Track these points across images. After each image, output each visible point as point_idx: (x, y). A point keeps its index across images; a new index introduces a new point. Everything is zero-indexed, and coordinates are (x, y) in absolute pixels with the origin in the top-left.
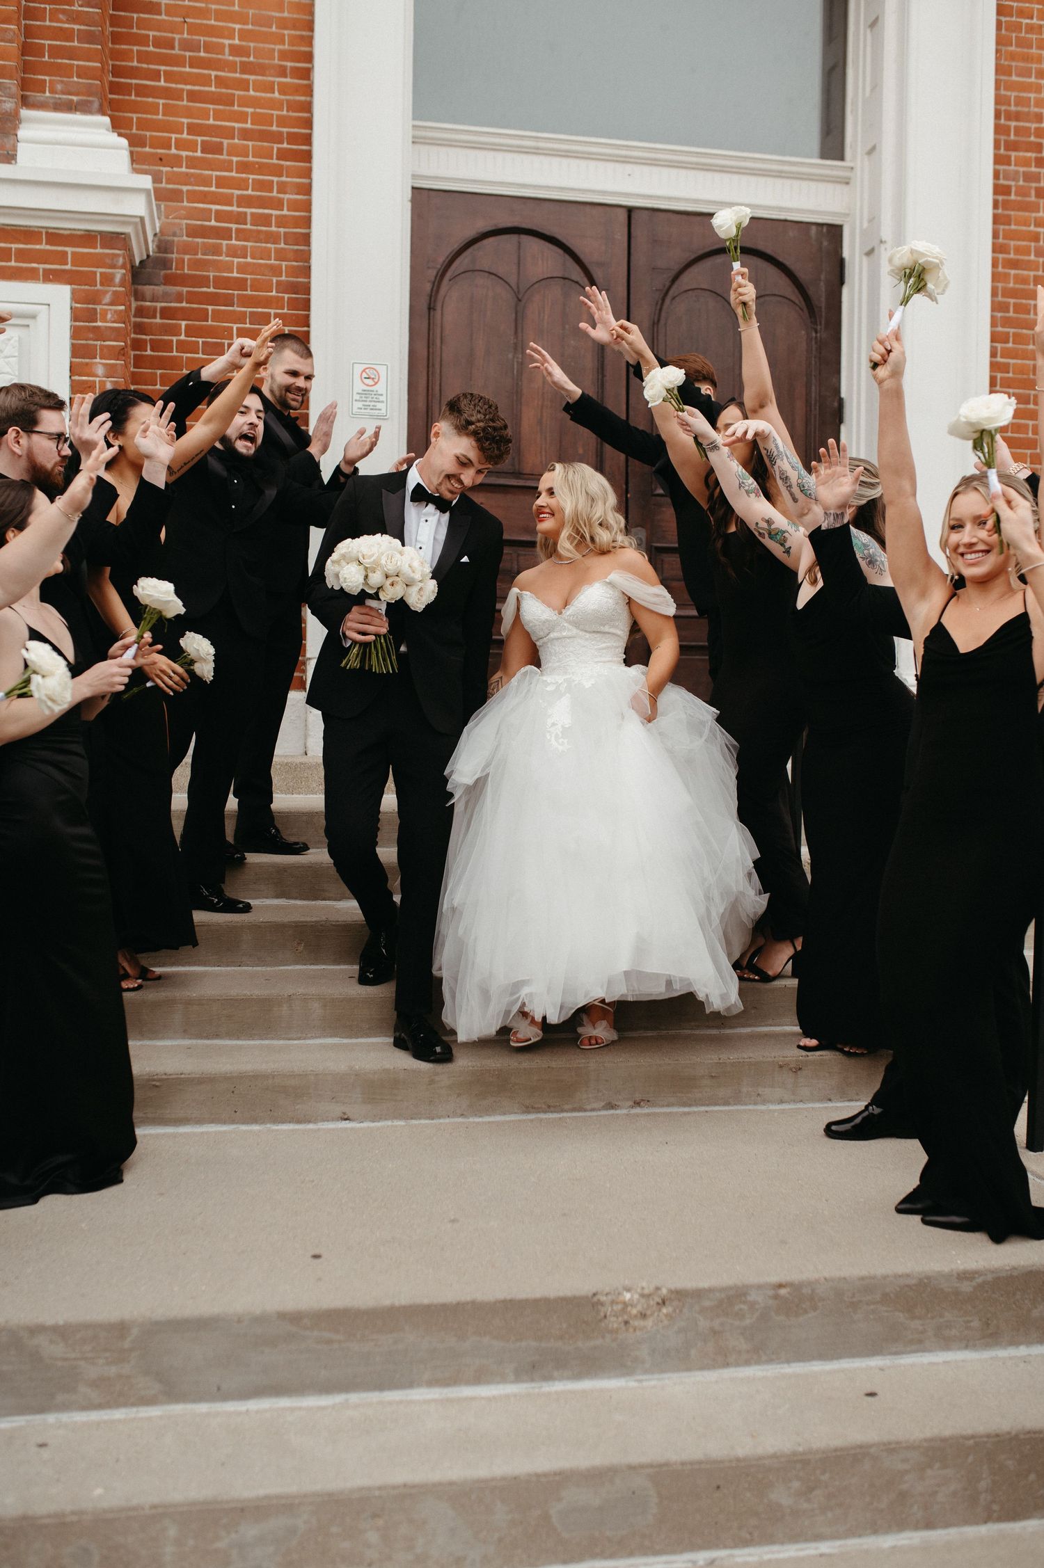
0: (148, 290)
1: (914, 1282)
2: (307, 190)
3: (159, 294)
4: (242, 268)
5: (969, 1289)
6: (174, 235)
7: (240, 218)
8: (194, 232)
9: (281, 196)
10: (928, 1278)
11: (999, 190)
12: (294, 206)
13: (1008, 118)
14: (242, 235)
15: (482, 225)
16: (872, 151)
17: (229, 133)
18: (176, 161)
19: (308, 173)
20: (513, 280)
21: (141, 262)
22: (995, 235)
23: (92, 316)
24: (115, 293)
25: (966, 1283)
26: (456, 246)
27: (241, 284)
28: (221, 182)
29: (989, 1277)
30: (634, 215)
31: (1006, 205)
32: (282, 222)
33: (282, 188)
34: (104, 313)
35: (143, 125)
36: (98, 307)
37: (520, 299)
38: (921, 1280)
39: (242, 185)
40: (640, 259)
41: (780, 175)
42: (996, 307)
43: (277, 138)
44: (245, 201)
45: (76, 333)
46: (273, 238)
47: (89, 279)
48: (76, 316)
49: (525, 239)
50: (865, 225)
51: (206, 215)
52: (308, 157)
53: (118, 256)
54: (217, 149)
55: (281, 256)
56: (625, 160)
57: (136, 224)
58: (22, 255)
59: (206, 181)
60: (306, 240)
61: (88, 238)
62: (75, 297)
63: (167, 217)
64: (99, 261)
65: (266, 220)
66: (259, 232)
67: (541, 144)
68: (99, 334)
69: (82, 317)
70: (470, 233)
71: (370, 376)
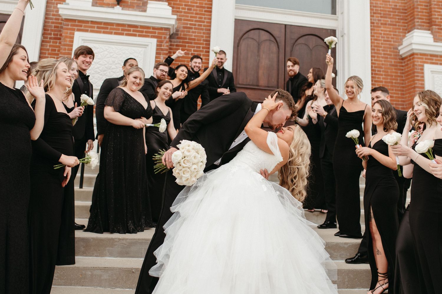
0: (173, 40)
1: (335, 244)
2: (210, 19)
3: (175, 41)
4: (195, 36)
5: (347, 247)
6: (180, 28)
7: (195, 25)
8: (184, 28)
9: (205, 20)
10: (338, 243)
11: (371, 23)
12: (207, 22)
13: (374, 7)
14: (195, 29)
15: (251, 28)
16: (342, 13)
17: (193, 6)
18: (181, 12)
19: (211, 15)
20: (258, 40)
21: (172, 34)
22: (371, 33)
23: (161, 46)
24: (167, 41)
25: (346, 245)
26: (244, 32)
27: (194, 39)
28: (191, 17)
29: (351, 244)
30: (287, 26)
31: (374, 26)
32: (204, 26)
33: (205, 18)
34: (164, 45)
35: (174, 4)
36: (163, 44)
37: (259, 45)
38: (336, 244)
39: (196, 17)
40: (288, 36)
41: (321, 18)
42: (372, 49)
43: (204, 7)
44: (196, 21)
45: (157, 49)
46: (202, 29)
47: (161, 38)
48: (157, 45)
49: (261, 31)
50: (341, 30)
51: (187, 24)
52: (211, 12)
53: (168, 33)
54: (191, 10)
55: (204, 33)
56: (284, 14)
57: (172, 26)
58: (146, 32)
59: (188, 17)
60: (210, 30)
61: (161, 29)
62: (158, 41)
63: (178, 24)
64: (163, 34)
65: (201, 25)
66: (199, 28)
67: (265, 10)
68: (162, 50)
69: (159, 46)
70: (248, 29)
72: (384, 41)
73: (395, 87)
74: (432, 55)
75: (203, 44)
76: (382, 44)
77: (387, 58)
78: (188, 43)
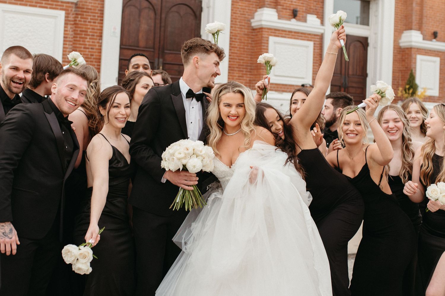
4: (92, 6)
20: (139, 7)
24: (73, 13)
27: (91, 9)
34: (70, 17)
37: (140, 11)
40: (163, 5)
45: (65, 20)
47: (68, 10)
48: (65, 17)
53: (73, 6)
55: (98, 4)
62: (66, 14)
64: (70, 7)
68: (69, 21)
69: (67, 17)
71: (115, 29)
72: (241, 14)
73: (247, 52)
74: (276, 30)
75: (97, 13)
76: (239, 16)
77: (241, 28)
78: (85, 12)
